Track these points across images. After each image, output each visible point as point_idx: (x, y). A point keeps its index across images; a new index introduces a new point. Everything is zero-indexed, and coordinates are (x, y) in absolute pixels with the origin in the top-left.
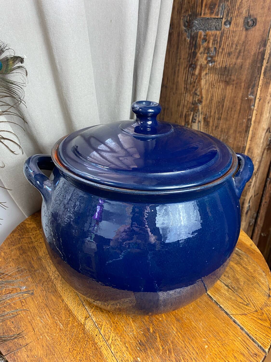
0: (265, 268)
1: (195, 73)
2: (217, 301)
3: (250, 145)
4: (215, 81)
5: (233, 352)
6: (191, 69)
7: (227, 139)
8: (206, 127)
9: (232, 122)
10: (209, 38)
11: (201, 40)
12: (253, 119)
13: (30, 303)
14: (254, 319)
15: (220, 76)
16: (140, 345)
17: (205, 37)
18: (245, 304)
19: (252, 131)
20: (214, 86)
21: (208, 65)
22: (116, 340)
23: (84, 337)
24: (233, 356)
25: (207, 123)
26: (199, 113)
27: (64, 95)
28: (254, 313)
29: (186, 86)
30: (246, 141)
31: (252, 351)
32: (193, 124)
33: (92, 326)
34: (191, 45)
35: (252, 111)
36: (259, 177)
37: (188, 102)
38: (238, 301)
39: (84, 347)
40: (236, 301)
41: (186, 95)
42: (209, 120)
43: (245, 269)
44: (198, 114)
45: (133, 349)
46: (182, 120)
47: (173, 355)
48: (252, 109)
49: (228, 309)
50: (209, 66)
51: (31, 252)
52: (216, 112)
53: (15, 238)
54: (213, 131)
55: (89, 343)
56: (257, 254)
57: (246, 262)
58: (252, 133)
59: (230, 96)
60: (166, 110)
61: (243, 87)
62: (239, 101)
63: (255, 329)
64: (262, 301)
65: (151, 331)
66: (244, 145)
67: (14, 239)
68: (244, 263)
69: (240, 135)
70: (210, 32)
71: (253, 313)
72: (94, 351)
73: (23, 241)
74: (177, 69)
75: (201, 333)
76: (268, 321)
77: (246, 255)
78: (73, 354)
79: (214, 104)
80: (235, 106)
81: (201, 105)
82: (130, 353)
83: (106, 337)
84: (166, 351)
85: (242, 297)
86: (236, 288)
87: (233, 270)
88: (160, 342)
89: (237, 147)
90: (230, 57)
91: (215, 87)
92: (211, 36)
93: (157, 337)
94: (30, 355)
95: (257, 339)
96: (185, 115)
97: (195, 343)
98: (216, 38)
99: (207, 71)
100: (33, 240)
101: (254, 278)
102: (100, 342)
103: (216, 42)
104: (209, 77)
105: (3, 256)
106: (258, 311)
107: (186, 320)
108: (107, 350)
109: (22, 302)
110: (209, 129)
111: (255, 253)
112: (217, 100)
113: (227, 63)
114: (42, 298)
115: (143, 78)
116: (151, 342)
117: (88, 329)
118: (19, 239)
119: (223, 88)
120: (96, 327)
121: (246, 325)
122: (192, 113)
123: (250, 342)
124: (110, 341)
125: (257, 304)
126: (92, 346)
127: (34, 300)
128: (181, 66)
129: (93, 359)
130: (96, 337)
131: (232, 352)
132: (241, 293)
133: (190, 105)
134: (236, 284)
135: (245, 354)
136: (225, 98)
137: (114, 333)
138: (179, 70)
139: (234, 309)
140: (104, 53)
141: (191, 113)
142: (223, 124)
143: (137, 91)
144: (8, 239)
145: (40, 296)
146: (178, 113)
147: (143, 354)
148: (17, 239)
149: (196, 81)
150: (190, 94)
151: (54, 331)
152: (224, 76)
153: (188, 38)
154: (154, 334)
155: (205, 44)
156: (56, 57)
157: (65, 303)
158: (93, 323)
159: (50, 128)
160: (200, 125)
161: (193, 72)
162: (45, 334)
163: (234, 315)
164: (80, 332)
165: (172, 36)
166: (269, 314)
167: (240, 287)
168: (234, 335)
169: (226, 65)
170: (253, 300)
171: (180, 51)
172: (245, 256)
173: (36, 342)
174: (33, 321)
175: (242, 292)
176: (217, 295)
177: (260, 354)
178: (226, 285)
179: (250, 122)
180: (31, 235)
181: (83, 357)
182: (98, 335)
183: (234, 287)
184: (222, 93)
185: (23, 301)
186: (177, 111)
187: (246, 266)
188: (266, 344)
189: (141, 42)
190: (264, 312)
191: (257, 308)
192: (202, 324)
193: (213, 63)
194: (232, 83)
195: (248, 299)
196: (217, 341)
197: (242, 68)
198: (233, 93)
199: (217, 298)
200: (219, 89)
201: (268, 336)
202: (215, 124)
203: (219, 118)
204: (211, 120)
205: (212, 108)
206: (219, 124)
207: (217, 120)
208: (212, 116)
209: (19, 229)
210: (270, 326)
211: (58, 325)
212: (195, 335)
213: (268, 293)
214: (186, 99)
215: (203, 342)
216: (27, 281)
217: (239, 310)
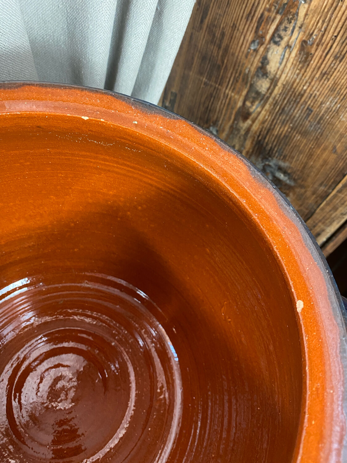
8: (301, 65)
25: (306, 58)
26: (296, 23)
32: (273, 46)
42: (313, 51)
44: (292, 25)
46: (250, 29)
52: (338, 38)
54: (312, 80)
81: (306, 6)
96: (259, 16)
110: (305, 71)
122: (279, 17)
141: (275, 18)
160: (287, 55)
202: (323, 66)
203: (338, 55)
204: (316, 54)
205: (331, 23)
206: (333, 70)
207: (332, 59)
208: (326, 43)
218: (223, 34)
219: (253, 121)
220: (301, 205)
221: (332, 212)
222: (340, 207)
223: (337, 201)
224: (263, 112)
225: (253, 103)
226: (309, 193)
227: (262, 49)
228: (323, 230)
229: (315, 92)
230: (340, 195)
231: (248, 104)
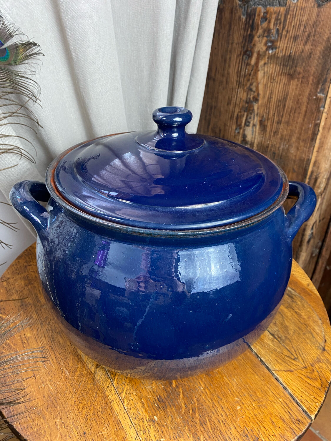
0: (323, 314)
1: (250, 62)
2: (258, 353)
3: (316, 157)
4: (276, 73)
5: (271, 416)
6: (246, 58)
7: (288, 149)
8: (263, 132)
9: (296, 127)
10: (271, 16)
11: (260, 19)
12: (322, 124)
13: (32, 345)
14: (301, 378)
15: (282, 67)
16: (159, 401)
17: (265, 14)
18: (293, 357)
19: (320, 139)
20: (274, 80)
21: (267, 52)
22: (130, 394)
23: (93, 388)
24: (270, 421)
25: (264, 128)
26: (254, 114)
27: (81, 90)
28: (303, 369)
29: (238, 79)
30: (311, 152)
31: (294, 416)
32: (247, 128)
33: (103, 376)
34: (247, 26)
35: (320, 114)
36: (326, 197)
37: (241, 99)
38: (284, 354)
39: (92, 401)
40: (281, 354)
41: (239, 90)
42: (266, 123)
43: (298, 314)
45: (150, 405)
46: (233, 123)
47: (197, 415)
48: (322, 112)
49: (270, 363)
50: (269, 53)
52: (276, 114)
53: (21, 265)
54: (270, 137)
55: (99, 396)
56: (315, 296)
57: (300, 306)
58: (320, 142)
59: (293, 94)
60: (213, 108)
61: (311, 82)
62: (305, 100)
63: (301, 389)
64: (315, 355)
65: (174, 385)
66: (309, 157)
67: (19, 267)
68: (297, 307)
69: (305, 144)
70: (271, 9)
71: (302, 370)
72: (104, 405)
73: (29, 269)
74: (228, 57)
75: (235, 391)
76: (318, 381)
77: (300, 298)
78: (79, 407)
79: (273, 104)
80: (299, 107)
81: (257, 105)
82: (146, 411)
83: (119, 390)
84: (189, 410)
85: (290, 349)
86: (284, 338)
87: (282, 315)
88: (183, 399)
90: (296, 42)
91: (275, 82)
92: (273, 13)
93: (180, 392)
94: (28, 406)
95: (302, 402)
96: (236, 116)
97: (225, 402)
98: (279, 17)
99: (266, 60)
101: (307, 327)
102: (111, 395)
103: (279, 21)
104: (268, 68)
105: (5, 286)
106: (308, 368)
107: (217, 374)
108: (119, 406)
109: (23, 343)
110: (266, 135)
111: (311, 295)
112: (277, 99)
113: (292, 50)
114: (47, 339)
115: (183, 69)
116: (172, 398)
117: (98, 379)
118: (26, 266)
119: (286, 82)
120: (108, 377)
121: (291, 384)
122: (246, 114)
123: (293, 405)
124: (123, 395)
125: (308, 358)
126: (102, 399)
127: (38, 341)
128: (233, 53)
129: (102, 415)
130: (107, 389)
131: (269, 416)
133: (243, 104)
134: (284, 332)
135: (286, 420)
136: (287, 95)
137: (129, 385)
138: (230, 58)
139: (277, 364)
140: (133, 36)
141: (244, 115)
142: (283, 129)
143: (176, 85)
144: (12, 265)
146: (228, 114)
147: (161, 412)
148: (23, 267)
149: (252, 73)
150: (244, 90)
151: (59, 379)
152: (287, 67)
153: (244, 15)
154: (176, 390)
155: (265, 25)
156: (71, 43)
159: (64, 132)
160: (254, 130)
161: (248, 60)
162: (47, 382)
163: (277, 371)
164: (89, 382)
165: (223, 14)
166: (321, 372)
167: (289, 337)
168: (274, 396)
169: (290, 53)
170: (302, 354)
171: (233, 33)
173: (36, 391)
175: (290, 343)
176: (259, 346)
177: (305, 420)
178: (271, 334)
179: (318, 128)
181: (90, 412)
182: (110, 386)
183: (281, 336)
184: (284, 90)
185: (25, 342)
186: (227, 111)
187: (298, 311)
188: (312, 409)
189: (181, 22)
190: (315, 370)
191: (306, 364)
192: (237, 380)
193: (274, 50)
194: (297, 77)
195: (297, 351)
196: (253, 403)
197: (310, 57)
198: (298, 89)
199: (259, 349)
200: (280, 84)
201: (316, 399)
202: (273, 129)
203: (279, 121)
204: (268, 124)
205: (270, 109)
206: (279, 129)
207: (276, 125)
208: (271, 118)
209: (26, 255)
210: (320, 387)
211: (64, 372)
212: (227, 393)
213: (323, 345)
214: (238, 95)
215: (236, 402)
216: (31, 317)
217: (284, 365)
218: (220, 130)
227: (241, 131)
229: (274, 143)
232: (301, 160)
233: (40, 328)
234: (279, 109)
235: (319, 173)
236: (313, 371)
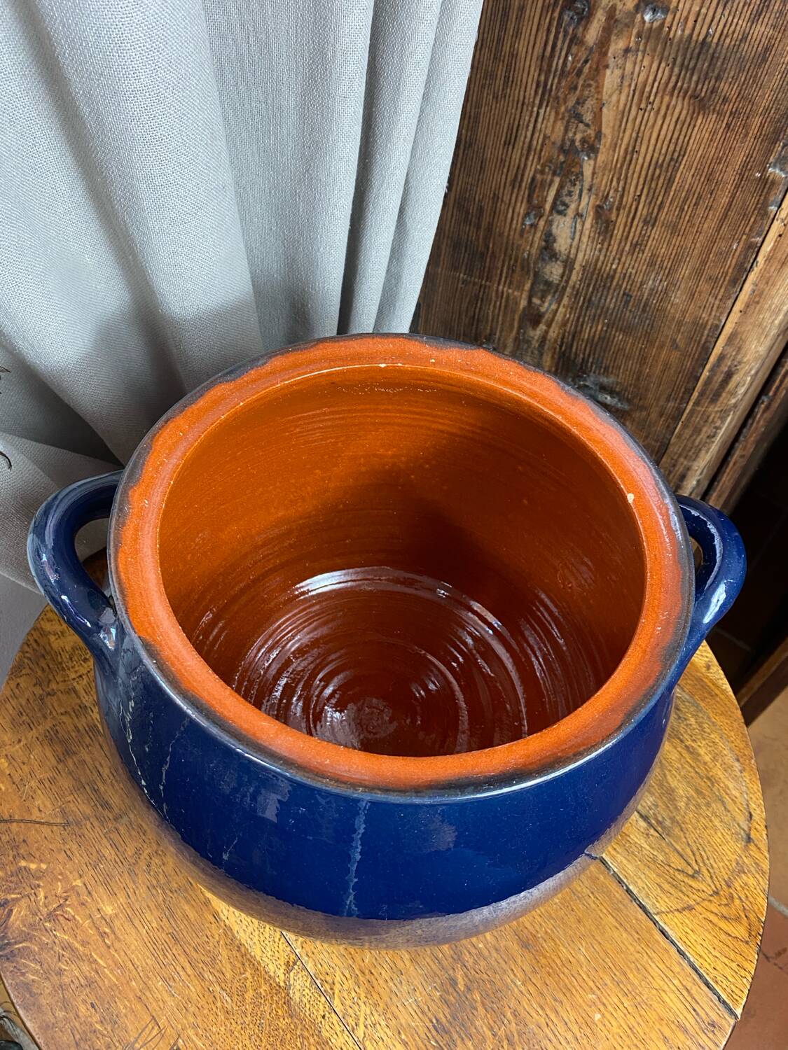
0: (742, 746)
1: (584, 34)
2: (621, 872)
3: (738, 325)
4: (656, 84)
5: (662, 1025)
6: (572, 18)
7: (665, 292)
8: (601, 238)
9: (694, 242)
12: (767, 248)
13: (126, 936)
14: (710, 921)
15: (676, 70)
16: (437, 1031)
18: (691, 872)
19: (756, 285)
20: (648, 103)
21: (639, 16)
22: (374, 1025)
23: (292, 1026)
24: (661, 1038)
25: (607, 227)
26: (582, 186)
28: (711, 898)
29: (542, 78)
30: (727, 311)
31: (704, 1017)
32: (557, 218)
33: (307, 991)
35: (767, 222)
37: (545, 137)
38: (673, 866)
40: (667, 868)
41: (542, 111)
42: (613, 217)
43: (692, 753)
44: (578, 187)
45: (421, 1045)
46: (520, 198)
48: (771, 215)
49: (648, 896)
50: (643, 22)
51: (87, 747)
52: (643, 198)
53: (26, 695)
54: (621, 255)
55: (308, 1043)
56: (722, 697)
57: (694, 729)
58: (754, 291)
59: (700, 153)
61: (754, 130)
62: (730, 176)
63: (712, 951)
64: (731, 857)
65: (461, 987)
66: (720, 321)
67: (23, 702)
68: (688, 734)
69: (713, 288)
71: (710, 901)
73: (53, 706)
75: (585, 977)
76: (743, 922)
77: (693, 706)
79: (638, 168)
80: (711, 192)
81: (592, 162)
83: (350, 1020)
84: (501, 1041)
85: (683, 849)
86: (668, 823)
88: (485, 1015)
89: (695, 323)
91: (653, 109)
93: (476, 1002)
95: (717, 982)
96: (529, 180)
97: (569, 1009)
99: (633, 38)
100: (84, 701)
101: (712, 784)
102: (335, 1036)
104: (634, 64)
105: (7, 771)
106: (721, 893)
107: (545, 941)
109: (103, 935)
110: (609, 245)
111: (716, 694)
112: (652, 156)
113: (714, 26)
114: (155, 912)
116: (463, 1020)
117: (298, 1000)
118: (41, 698)
119: (682, 117)
120: (318, 991)
121: (692, 941)
122: (557, 180)
123: (699, 990)
124: (361, 1029)
125: (719, 868)
127: (137, 923)
130: (323, 1023)
131: (658, 1026)
132: (680, 838)
133: (551, 152)
134: (668, 807)
135: (689, 1029)
136: (682, 154)
137: (368, 1005)
139: (662, 895)
141: (552, 181)
142: (659, 242)
145: (148, 907)
146: (505, 169)
148: (34, 700)
149: (586, 70)
150: (557, 113)
151: (211, 1017)
152: (692, 74)
154: (468, 996)
157: (223, 925)
158: (309, 979)
160: (579, 227)
161: (576, 28)
162: (189, 1031)
163: (663, 915)
164: (280, 1013)
166: (747, 897)
167: (678, 818)
168: (663, 975)
169: (707, 35)
170: (708, 859)
172: (692, 709)
174: (148, 994)
175: (682, 834)
176: (621, 854)
177: (724, 1021)
178: (642, 817)
179: (754, 256)
180: (74, 679)
182: (327, 1015)
183: (663, 818)
184: (676, 135)
185: (107, 930)
186: (502, 162)
187: (692, 744)
188: (737, 995)
190: (734, 894)
191: (717, 883)
192: (586, 950)
193: (659, 15)
194: (717, 107)
195: (697, 854)
196: (623, 999)
197: (765, 60)
198: (714, 145)
199: (622, 862)
200: (664, 118)
201: (743, 967)
202: (632, 234)
203: (648, 219)
204: (619, 220)
205: (629, 181)
206: (646, 238)
207: (641, 225)
208: (628, 206)
209: (29, 659)
210: (747, 935)
211: (218, 999)
212: (569, 986)
213: (746, 828)
214: (539, 125)
215: (590, 1003)
216: (101, 858)
217: (676, 895)
218: (481, 209)
219: (549, 325)
220: (646, 437)
221: (694, 437)
222: (704, 426)
223: (697, 419)
224: (561, 310)
225: (543, 298)
226: (654, 416)
227: (542, 223)
228: (688, 469)
229: (630, 270)
230: (699, 409)
231: (536, 301)
232: (698, 326)
233: (131, 885)
234: (653, 185)
235: (740, 363)
236: (732, 897)
